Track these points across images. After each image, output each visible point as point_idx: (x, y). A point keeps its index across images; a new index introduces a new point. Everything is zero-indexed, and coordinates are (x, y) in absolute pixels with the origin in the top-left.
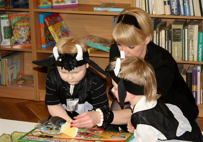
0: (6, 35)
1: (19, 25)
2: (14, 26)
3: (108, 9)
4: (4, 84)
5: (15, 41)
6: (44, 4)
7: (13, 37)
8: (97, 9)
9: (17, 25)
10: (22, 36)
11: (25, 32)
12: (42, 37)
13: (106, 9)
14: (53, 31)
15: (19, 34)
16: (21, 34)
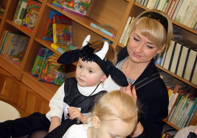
0: (22, 16)
1: (33, 11)
2: (29, 11)
3: (101, 29)
4: (3, 54)
5: (24, 23)
6: (57, 2)
7: (24, 20)
8: (93, 25)
9: (32, 11)
10: (32, 21)
11: (35, 19)
12: (46, 29)
13: (99, 28)
14: (55, 29)
15: (30, 19)
16: (32, 20)
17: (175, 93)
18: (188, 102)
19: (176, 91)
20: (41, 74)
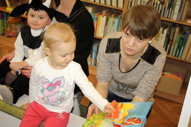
17: (103, 17)
18: (114, 20)
19: (103, 15)
20: (7, 32)
